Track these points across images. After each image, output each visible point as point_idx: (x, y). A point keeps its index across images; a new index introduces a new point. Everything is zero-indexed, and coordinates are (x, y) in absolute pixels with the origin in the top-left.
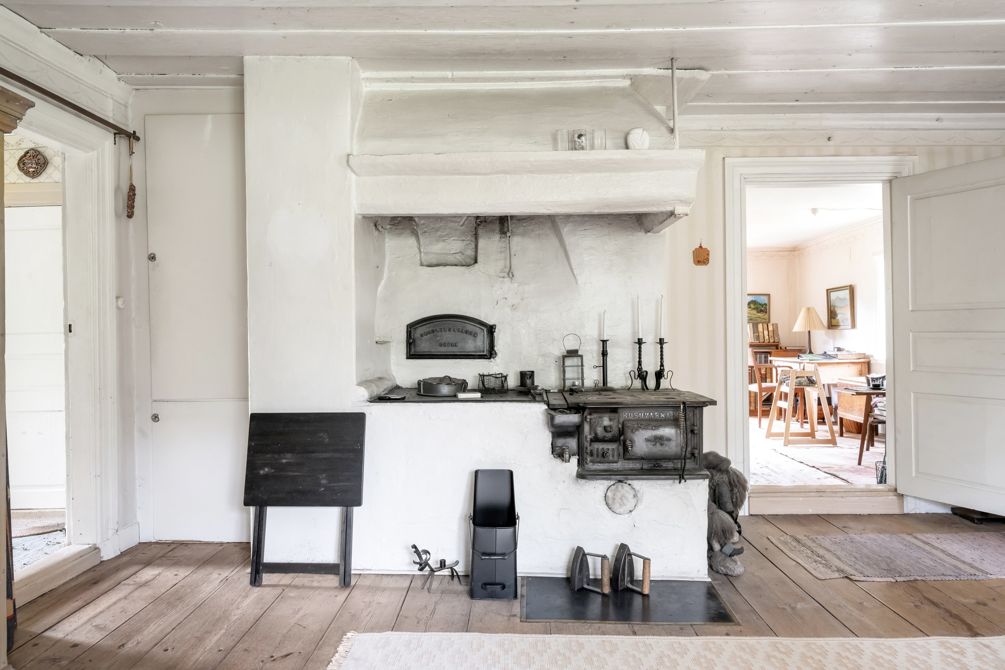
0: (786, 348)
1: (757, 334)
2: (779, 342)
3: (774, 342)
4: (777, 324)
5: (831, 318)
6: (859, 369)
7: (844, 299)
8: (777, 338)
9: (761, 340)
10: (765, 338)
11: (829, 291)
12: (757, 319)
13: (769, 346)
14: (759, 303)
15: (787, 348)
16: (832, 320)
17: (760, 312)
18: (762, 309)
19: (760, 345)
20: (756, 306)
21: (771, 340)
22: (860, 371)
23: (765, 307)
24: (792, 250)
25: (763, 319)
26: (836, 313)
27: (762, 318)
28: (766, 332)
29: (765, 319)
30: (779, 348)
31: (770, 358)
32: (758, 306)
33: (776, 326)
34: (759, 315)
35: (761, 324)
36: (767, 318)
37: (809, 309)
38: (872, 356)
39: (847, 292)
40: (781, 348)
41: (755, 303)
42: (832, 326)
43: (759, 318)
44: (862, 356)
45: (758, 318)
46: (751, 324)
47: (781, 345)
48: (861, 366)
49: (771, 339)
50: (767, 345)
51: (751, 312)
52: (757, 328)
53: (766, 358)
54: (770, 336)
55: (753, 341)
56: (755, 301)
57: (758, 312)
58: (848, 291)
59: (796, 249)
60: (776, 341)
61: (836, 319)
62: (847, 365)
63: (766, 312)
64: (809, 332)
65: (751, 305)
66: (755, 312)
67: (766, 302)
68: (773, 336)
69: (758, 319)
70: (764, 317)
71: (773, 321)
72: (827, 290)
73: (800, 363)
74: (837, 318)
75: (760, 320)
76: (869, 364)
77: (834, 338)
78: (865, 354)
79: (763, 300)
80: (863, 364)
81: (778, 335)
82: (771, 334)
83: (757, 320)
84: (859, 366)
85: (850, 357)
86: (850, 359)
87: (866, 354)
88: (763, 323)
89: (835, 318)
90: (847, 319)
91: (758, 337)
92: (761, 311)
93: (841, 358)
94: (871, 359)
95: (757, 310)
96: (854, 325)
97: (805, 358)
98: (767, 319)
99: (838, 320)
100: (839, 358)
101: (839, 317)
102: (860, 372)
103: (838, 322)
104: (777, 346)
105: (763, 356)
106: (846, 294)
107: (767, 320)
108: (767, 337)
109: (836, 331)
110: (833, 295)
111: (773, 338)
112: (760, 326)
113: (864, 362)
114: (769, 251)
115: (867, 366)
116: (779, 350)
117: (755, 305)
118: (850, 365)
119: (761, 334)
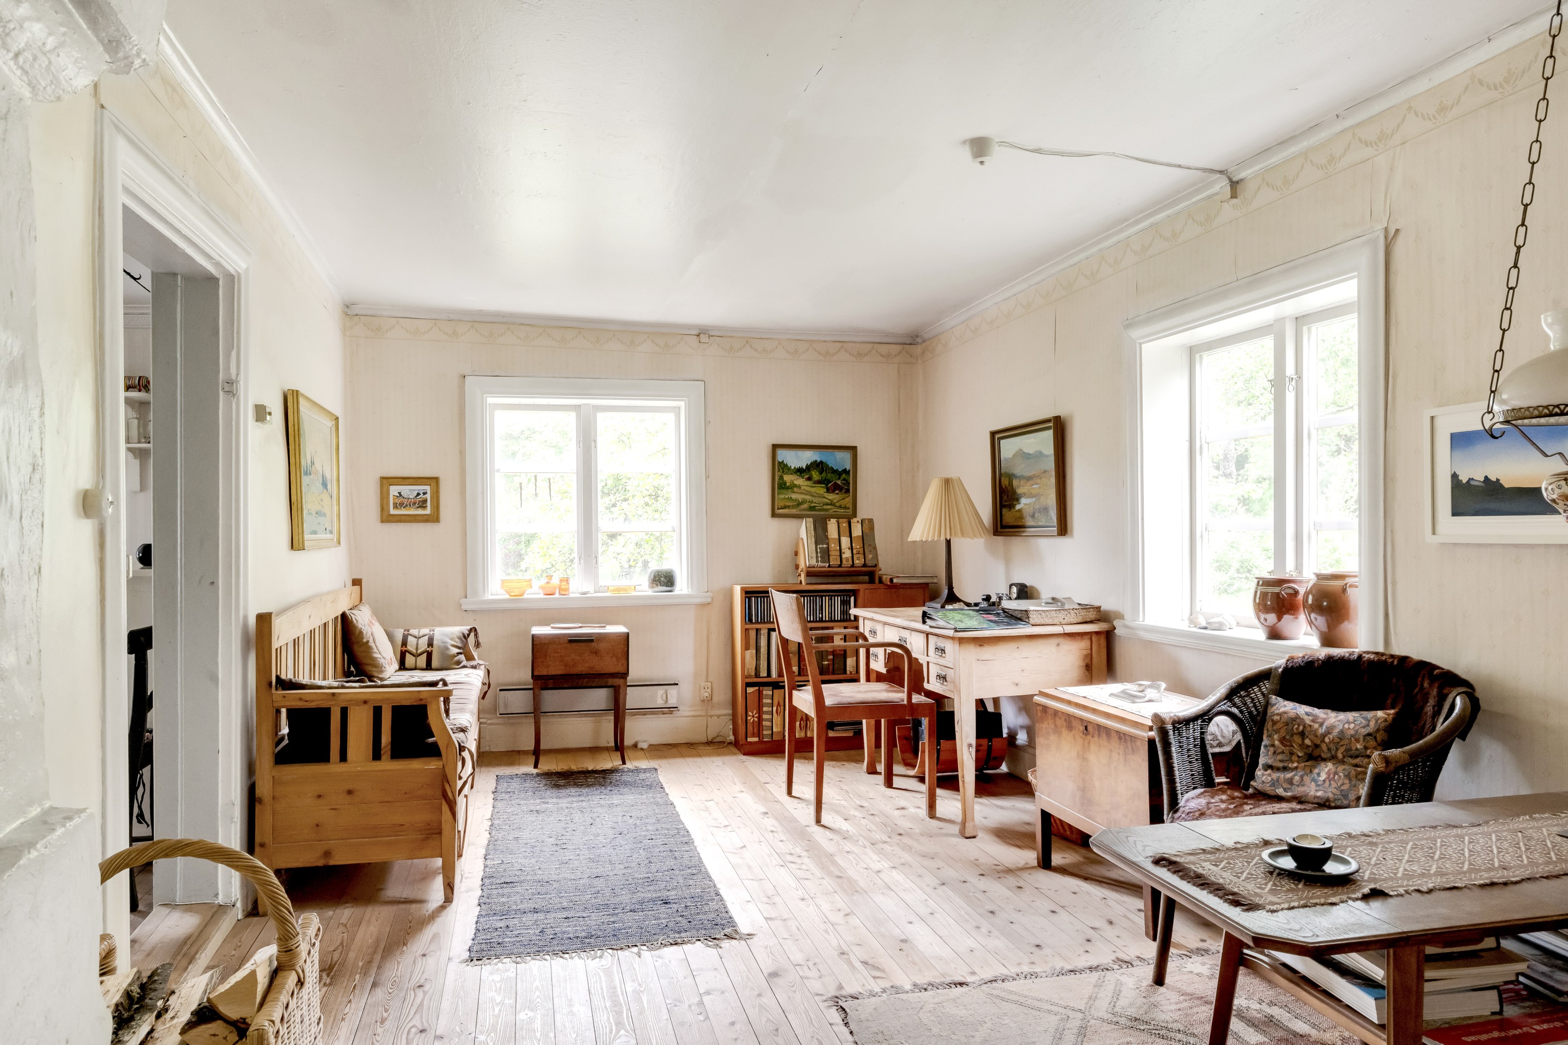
0: (891, 580)
1: (825, 546)
2: (876, 566)
3: (865, 565)
4: (871, 521)
5: (1002, 506)
6: (1085, 652)
7: (1039, 455)
8: (871, 556)
9: (835, 561)
10: (844, 556)
11: (996, 437)
12: (825, 507)
13: (852, 574)
14: (832, 468)
15: (895, 581)
16: (1004, 511)
17: (833, 492)
18: (839, 482)
19: (830, 572)
20: (824, 474)
21: (857, 562)
22: (1086, 656)
23: (844, 479)
24: (909, 342)
25: (840, 507)
26: (1014, 492)
27: (837, 504)
28: (845, 541)
29: (845, 508)
30: (877, 580)
31: (854, 611)
32: (829, 476)
33: (869, 525)
34: (831, 496)
35: (833, 521)
36: (850, 505)
37: (947, 482)
38: (1120, 616)
39: (1048, 436)
40: (881, 581)
41: (822, 468)
42: (1003, 527)
43: (831, 504)
44: (1092, 615)
45: (827, 504)
46: (811, 520)
47: (880, 572)
48: (1089, 643)
49: (858, 559)
50: (848, 571)
51: (813, 490)
52: (825, 530)
53: (846, 603)
54: (855, 552)
55: (814, 562)
56: (821, 462)
57: (828, 491)
58: (1049, 434)
59: (919, 340)
60: (869, 563)
61: (1014, 507)
62: (1055, 641)
63: (848, 491)
64: (948, 542)
65: (813, 473)
66: (821, 490)
67: (848, 466)
68: (862, 552)
69: (829, 507)
70: (842, 503)
71: (863, 512)
72: (993, 434)
73: (927, 635)
74: (1018, 507)
75: (832, 510)
76: (1109, 636)
77: (1008, 560)
78: (1100, 607)
79: (841, 460)
80: (1094, 638)
81: (875, 548)
82: (857, 546)
83: (827, 510)
84: (1084, 644)
85: (1060, 617)
86: (1061, 624)
87: (1102, 609)
88: (838, 517)
89: (1011, 507)
90: (1046, 510)
91: (825, 554)
92: (835, 488)
93: (1038, 622)
94: (1116, 623)
95: (827, 485)
96: (1063, 529)
97: (941, 623)
98: (848, 508)
99: (1020, 511)
100: (1032, 621)
101: (1024, 504)
102: (1088, 660)
103: (1021, 518)
104: (870, 574)
105: (838, 600)
106: (1044, 442)
107: (850, 511)
108: (847, 554)
109: (1016, 544)
110: (1009, 448)
111: (862, 556)
112: (832, 525)
113: (1097, 633)
114: (855, 342)
115: (1103, 642)
116: (877, 585)
117: (821, 473)
118: (1060, 640)
119: (833, 546)
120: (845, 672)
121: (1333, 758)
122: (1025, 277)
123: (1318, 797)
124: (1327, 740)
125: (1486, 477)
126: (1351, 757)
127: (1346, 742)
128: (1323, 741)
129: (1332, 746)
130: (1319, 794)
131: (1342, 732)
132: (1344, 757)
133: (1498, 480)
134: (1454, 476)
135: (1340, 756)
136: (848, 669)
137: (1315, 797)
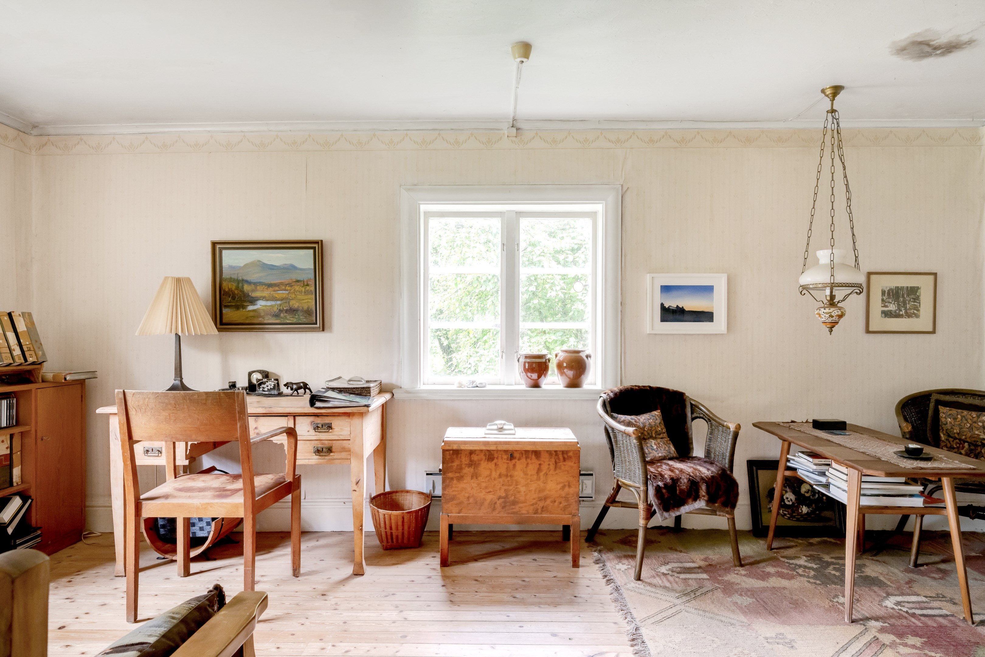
0: (65, 379)
2: (42, 363)
3: (34, 363)
4: (30, 315)
5: (224, 308)
7: (287, 268)
8: (40, 353)
11: (219, 248)
15: (68, 378)
16: (228, 310)
21: (29, 359)
22: (381, 417)
24: (25, 130)
26: (246, 296)
30: (39, 379)
33: (29, 319)
38: (396, 386)
39: (306, 253)
40: (44, 380)
42: (227, 324)
47: (42, 370)
49: (31, 356)
50: (13, 370)
54: (25, 348)
58: (309, 253)
59: (36, 131)
60: (40, 360)
61: (244, 307)
64: (179, 337)
68: (32, 348)
72: (215, 244)
81: (41, 344)
82: (26, 342)
89: (239, 307)
90: (297, 311)
94: (395, 391)
96: (323, 326)
100: (372, 395)
102: (381, 420)
103: (256, 316)
109: (241, 338)
110: (236, 258)
111: (33, 353)
116: (41, 384)
120: (11, 484)
121: (651, 437)
122: (267, 122)
123: (661, 456)
124: (646, 429)
125: (677, 306)
126: (658, 435)
127: (654, 428)
128: (644, 430)
129: (649, 431)
130: (660, 455)
131: (650, 424)
132: (656, 435)
133: (683, 307)
134: (662, 305)
135: (654, 435)
136: (14, 480)
137: (660, 457)
